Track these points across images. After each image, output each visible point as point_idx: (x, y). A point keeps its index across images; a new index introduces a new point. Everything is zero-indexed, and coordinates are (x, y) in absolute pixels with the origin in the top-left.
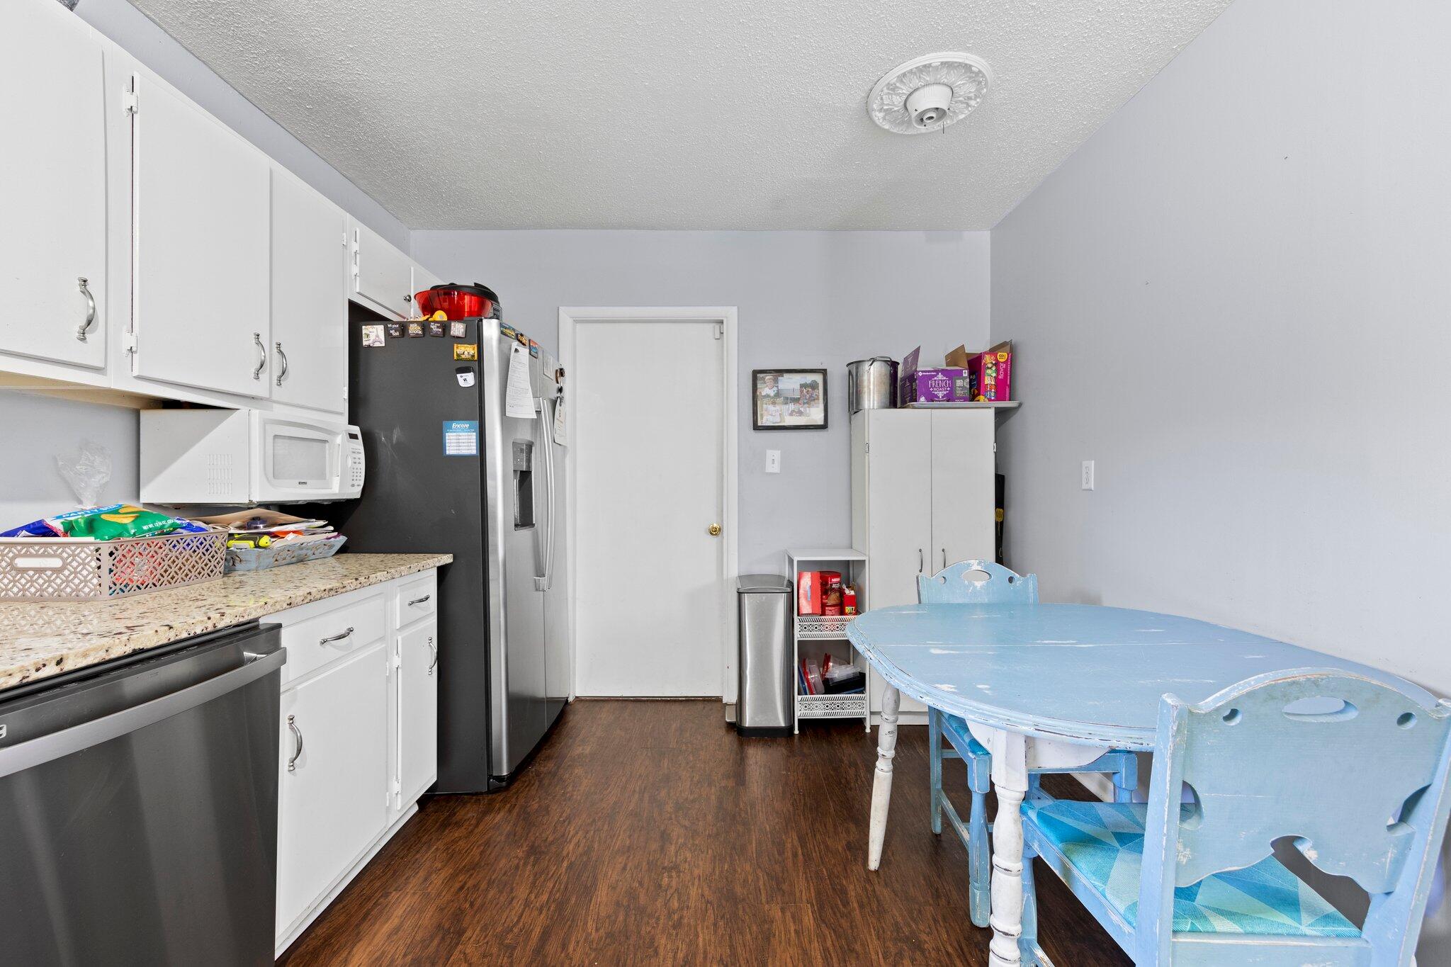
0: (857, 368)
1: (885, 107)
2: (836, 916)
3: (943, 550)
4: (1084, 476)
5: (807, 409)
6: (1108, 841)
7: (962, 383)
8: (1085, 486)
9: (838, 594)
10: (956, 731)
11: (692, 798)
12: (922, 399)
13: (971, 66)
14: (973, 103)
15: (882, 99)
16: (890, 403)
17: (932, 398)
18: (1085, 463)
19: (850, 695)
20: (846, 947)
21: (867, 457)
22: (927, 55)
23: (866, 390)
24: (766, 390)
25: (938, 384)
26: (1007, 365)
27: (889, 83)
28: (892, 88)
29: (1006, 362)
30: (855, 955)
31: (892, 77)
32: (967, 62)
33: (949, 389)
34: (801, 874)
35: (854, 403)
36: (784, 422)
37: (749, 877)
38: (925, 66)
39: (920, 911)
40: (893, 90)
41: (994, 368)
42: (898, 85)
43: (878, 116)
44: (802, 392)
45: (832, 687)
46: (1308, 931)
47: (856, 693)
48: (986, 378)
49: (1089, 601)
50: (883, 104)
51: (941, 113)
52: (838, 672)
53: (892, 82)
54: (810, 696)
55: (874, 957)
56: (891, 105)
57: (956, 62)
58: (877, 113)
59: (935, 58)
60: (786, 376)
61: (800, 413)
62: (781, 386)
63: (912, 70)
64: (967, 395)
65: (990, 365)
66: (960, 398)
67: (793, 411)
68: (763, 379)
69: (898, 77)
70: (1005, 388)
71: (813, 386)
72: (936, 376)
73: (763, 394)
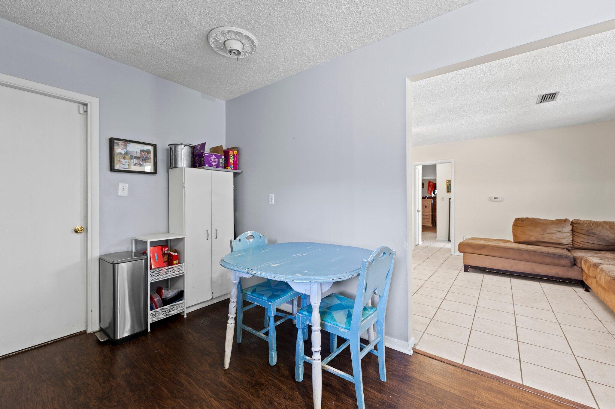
0: (175, 147)
1: (217, 39)
2: (225, 394)
3: (216, 230)
4: (270, 199)
5: (145, 163)
6: (326, 311)
7: (222, 161)
8: (270, 203)
9: (167, 256)
10: (258, 298)
11: (107, 390)
12: (207, 165)
13: (254, 42)
14: (247, 54)
15: (217, 35)
16: (192, 165)
17: (210, 165)
18: (270, 195)
19: (177, 303)
20: (237, 402)
21: (184, 189)
22: (242, 29)
23: (180, 158)
24: (119, 149)
25: (213, 160)
26: (237, 156)
27: (223, 31)
28: (223, 33)
29: (237, 155)
30: (242, 403)
31: (226, 29)
32: (254, 40)
33: (217, 162)
34: (198, 389)
35: (172, 163)
36: (131, 169)
37: (174, 405)
38: (239, 33)
39: (253, 372)
40: (223, 34)
41: (233, 157)
42: (226, 33)
43: (212, 40)
44: (141, 154)
45: (166, 302)
46: (371, 313)
47: (179, 301)
48: (230, 160)
49: (272, 242)
50: (216, 37)
51: (239, 53)
52: (169, 294)
53: (225, 31)
54: (156, 310)
55: (249, 398)
56: (220, 39)
57: (250, 38)
58: (212, 39)
59: (245, 32)
60: (132, 144)
61: (141, 165)
62: (129, 149)
63: (234, 31)
64: (224, 166)
65: (231, 155)
66: (221, 167)
67: (136, 164)
68: (118, 143)
69: (228, 31)
70: (236, 166)
71: (148, 152)
72: (212, 156)
73: (117, 151)
